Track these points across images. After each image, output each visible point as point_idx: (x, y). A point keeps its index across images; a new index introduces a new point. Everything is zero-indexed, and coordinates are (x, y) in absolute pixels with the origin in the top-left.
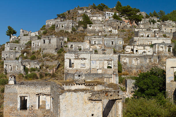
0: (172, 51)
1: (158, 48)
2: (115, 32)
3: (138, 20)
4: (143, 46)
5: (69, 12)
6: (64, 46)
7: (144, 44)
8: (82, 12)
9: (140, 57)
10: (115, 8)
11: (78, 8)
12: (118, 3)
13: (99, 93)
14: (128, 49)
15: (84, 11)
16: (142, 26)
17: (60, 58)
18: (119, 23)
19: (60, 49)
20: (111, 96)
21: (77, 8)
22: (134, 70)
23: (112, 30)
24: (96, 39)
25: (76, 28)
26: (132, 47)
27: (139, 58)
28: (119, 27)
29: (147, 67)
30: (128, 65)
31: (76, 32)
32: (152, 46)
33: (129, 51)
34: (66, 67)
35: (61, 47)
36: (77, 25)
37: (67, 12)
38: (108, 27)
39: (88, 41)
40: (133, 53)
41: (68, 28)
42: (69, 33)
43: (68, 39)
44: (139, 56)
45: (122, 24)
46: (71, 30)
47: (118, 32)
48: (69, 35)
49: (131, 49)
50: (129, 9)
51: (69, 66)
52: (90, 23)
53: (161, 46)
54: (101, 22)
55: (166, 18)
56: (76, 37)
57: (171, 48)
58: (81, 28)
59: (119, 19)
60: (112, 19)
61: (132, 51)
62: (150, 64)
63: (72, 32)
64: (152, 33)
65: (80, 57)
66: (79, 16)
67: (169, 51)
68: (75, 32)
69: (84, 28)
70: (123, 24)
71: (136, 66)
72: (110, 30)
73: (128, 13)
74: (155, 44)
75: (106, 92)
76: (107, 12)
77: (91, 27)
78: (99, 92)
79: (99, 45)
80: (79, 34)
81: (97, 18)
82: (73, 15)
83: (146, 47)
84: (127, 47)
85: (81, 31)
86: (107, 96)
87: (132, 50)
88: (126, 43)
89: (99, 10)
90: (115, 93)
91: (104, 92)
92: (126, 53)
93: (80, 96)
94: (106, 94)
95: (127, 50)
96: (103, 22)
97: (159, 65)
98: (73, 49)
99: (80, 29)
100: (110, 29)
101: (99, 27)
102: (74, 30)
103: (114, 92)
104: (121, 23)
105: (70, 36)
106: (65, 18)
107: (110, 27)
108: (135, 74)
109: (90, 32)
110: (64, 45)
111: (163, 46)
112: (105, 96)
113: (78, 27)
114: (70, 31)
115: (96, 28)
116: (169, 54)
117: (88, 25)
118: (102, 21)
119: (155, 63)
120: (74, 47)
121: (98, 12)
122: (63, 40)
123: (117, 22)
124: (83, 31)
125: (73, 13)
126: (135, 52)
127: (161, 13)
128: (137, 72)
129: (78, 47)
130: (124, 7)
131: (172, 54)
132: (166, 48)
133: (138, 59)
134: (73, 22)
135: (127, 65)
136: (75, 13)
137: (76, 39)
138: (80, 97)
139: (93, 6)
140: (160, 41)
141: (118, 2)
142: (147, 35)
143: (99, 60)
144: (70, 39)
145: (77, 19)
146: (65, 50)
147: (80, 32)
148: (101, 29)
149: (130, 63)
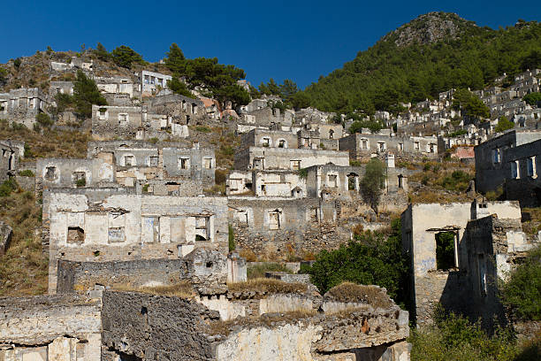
0: (358, 187)
1: (323, 179)
2: (182, 131)
3: (240, 100)
4: (279, 173)
5: (17, 65)
6: (19, 173)
7: (278, 168)
8: (63, 66)
9: (286, 204)
10: (161, 62)
11: (48, 53)
12: (175, 49)
13: (342, 324)
14: (237, 181)
15: (72, 64)
16: (250, 119)
17: (8, 212)
18: (188, 105)
19: (6, 182)
20: (378, 330)
21: (44, 53)
22: (270, 244)
23: (173, 125)
24: (130, 151)
25: (50, 115)
26: (249, 177)
27: (283, 207)
28: (188, 116)
29: (307, 234)
30: (253, 230)
31: (52, 129)
32: (303, 173)
33: (241, 187)
34: (56, 241)
35: (9, 174)
36: (54, 104)
37: (11, 64)
38: (157, 116)
39: (109, 157)
40: (254, 194)
41: (23, 113)
42: (29, 131)
43: (26, 149)
44: (283, 202)
45: (196, 108)
46: (35, 122)
47: (190, 133)
48: (26, 136)
49: (244, 183)
50: (214, 66)
51: (66, 239)
52: (101, 101)
53: (331, 173)
54: (132, 100)
55: (305, 100)
56: (56, 146)
57: (357, 178)
58: (68, 117)
59: (189, 95)
60: (168, 92)
61: (247, 190)
62: (314, 226)
63: (36, 129)
64: (290, 138)
65: (105, 206)
66: (53, 79)
67: (352, 187)
68: (49, 130)
69: (78, 116)
70: (200, 110)
71: (274, 233)
72: (165, 126)
73: (211, 79)
74: (315, 168)
75: (364, 319)
76: (144, 73)
77: (106, 113)
78: (343, 321)
79: (142, 169)
80: (60, 134)
81: (118, 87)
82: (33, 75)
83: (289, 178)
84: (235, 175)
85: (69, 124)
86: (367, 333)
87: (250, 185)
88: (220, 165)
89: (118, 64)
90: (388, 320)
91: (356, 319)
92: (232, 193)
93: (285, 342)
94: (363, 324)
95: (233, 184)
96: (137, 102)
97: (338, 228)
98: (57, 181)
99: (65, 119)
100: (163, 123)
101: (132, 113)
102: (43, 120)
103: (387, 316)
104: (194, 105)
105: (33, 140)
106: (5, 83)
107: (165, 117)
108: (272, 258)
109: (103, 129)
110: (17, 168)
111: (336, 173)
112: (362, 334)
113: (59, 111)
114: (29, 123)
115: (120, 118)
116: (352, 196)
117: (95, 107)
118: (136, 99)
119: (329, 221)
120: (61, 175)
121: (113, 69)
122: (13, 152)
123: (184, 102)
124: (74, 126)
125: (34, 70)
126: (259, 191)
127: (289, 87)
128: (279, 250)
129: (73, 176)
130: (200, 61)
131: (359, 197)
132: (342, 180)
133: (280, 210)
134: (39, 94)
135: (250, 229)
136: (37, 69)
137: (53, 149)
138: (286, 347)
139: (98, 52)
140: (322, 160)
141: (174, 46)
142: (278, 143)
143: (170, 216)
144: (31, 151)
145: (52, 87)
146: (21, 185)
147: (67, 129)
148: (136, 120)
149: (257, 223)
